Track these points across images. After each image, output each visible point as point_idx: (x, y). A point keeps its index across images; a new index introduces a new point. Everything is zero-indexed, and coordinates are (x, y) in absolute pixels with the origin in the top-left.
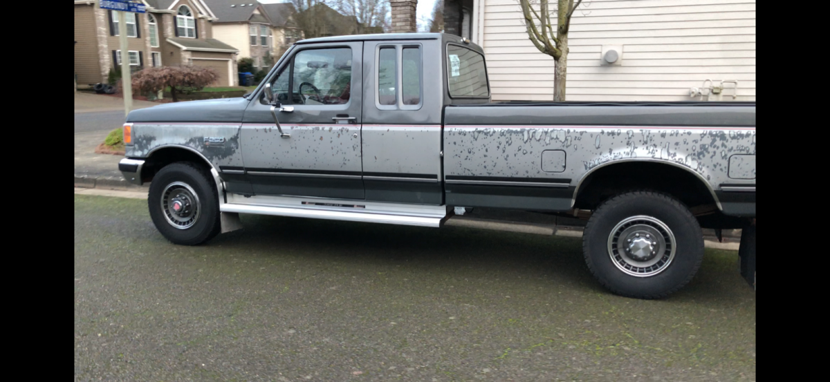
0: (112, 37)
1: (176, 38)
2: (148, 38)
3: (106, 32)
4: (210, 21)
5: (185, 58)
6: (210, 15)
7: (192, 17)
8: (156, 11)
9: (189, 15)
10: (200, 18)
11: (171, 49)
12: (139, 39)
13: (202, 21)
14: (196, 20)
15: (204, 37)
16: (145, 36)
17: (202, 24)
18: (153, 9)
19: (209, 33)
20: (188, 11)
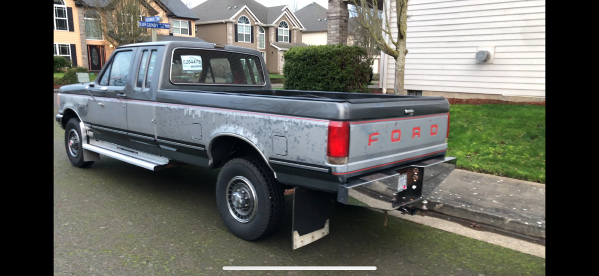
0: (236, 43)
1: (277, 43)
2: (258, 43)
3: (233, 40)
4: (301, 31)
5: (280, 56)
6: (301, 27)
7: (288, 29)
8: (265, 25)
9: (287, 27)
10: (293, 29)
11: (272, 50)
12: (252, 44)
13: (295, 31)
14: (290, 31)
15: (295, 42)
16: (256, 42)
17: (295, 33)
18: (262, 24)
19: (300, 39)
20: (286, 24)
